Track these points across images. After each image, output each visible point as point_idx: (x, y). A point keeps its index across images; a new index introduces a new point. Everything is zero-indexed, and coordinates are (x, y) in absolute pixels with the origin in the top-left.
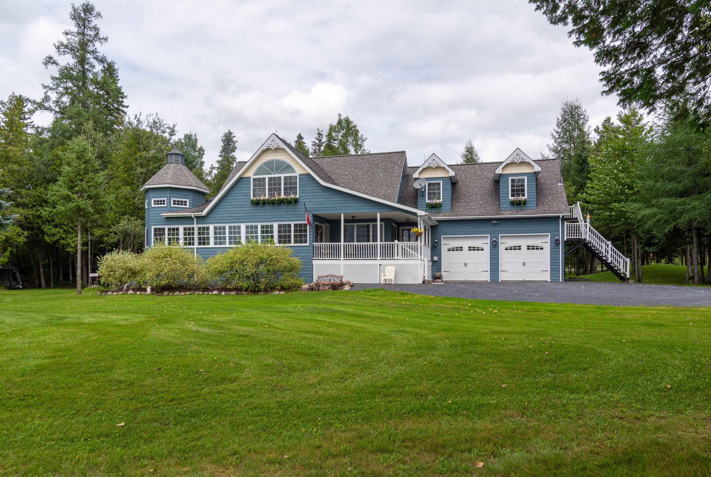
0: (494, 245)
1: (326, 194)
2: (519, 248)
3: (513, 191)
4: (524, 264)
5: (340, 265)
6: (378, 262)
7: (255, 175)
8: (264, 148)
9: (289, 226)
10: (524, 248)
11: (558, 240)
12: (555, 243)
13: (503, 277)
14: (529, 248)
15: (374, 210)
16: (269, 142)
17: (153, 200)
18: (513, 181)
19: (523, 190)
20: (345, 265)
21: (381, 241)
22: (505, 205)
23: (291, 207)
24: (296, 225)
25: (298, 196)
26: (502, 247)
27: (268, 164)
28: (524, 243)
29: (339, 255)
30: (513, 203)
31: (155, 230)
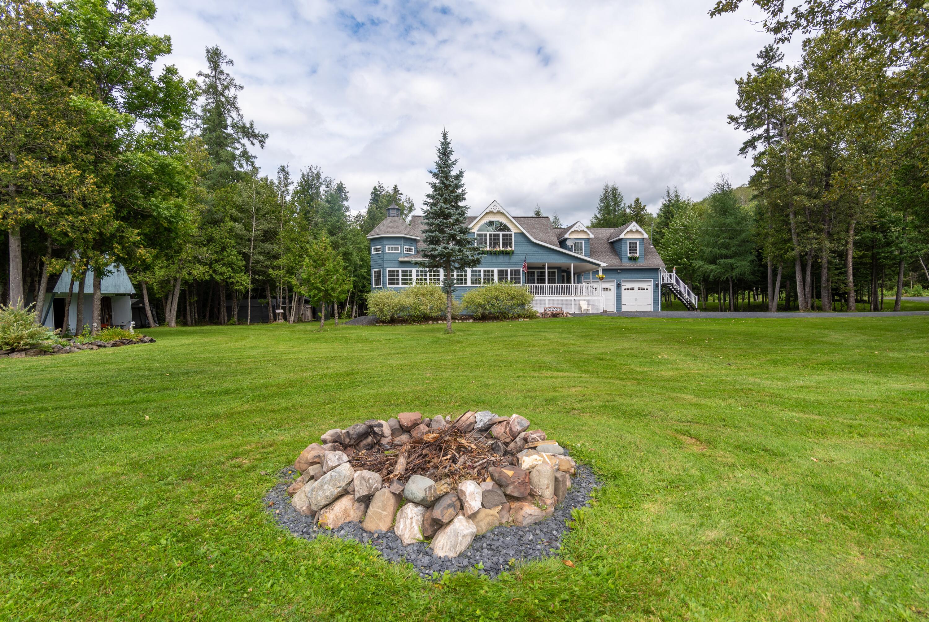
0: (619, 286)
1: (535, 249)
2: (633, 289)
3: (630, 250)
4: (636, 300)
5: (545, 300)
6: (572, 298)
7: (479, 230)
8: (488, 211)
9: (507, 271)
10: (636, 289)
11: (658, 284)
12: (656, 286)
13: (624, 309)
14: (639, 289)
15: (570, 261)
16: (492, 206)
17: (387, 247)
18: (630, 243)
19: (636, 250)
20: (549, 300)
21: (574, 283)
22: (625, 260)
23: (507, 257)
24: (511, 271)
25: (513, 249)
26: (623, 288)
27: (491, 223)
28: (636, 285)
29: (544, 293)
30: (630, 259)
31: (390, 271)
